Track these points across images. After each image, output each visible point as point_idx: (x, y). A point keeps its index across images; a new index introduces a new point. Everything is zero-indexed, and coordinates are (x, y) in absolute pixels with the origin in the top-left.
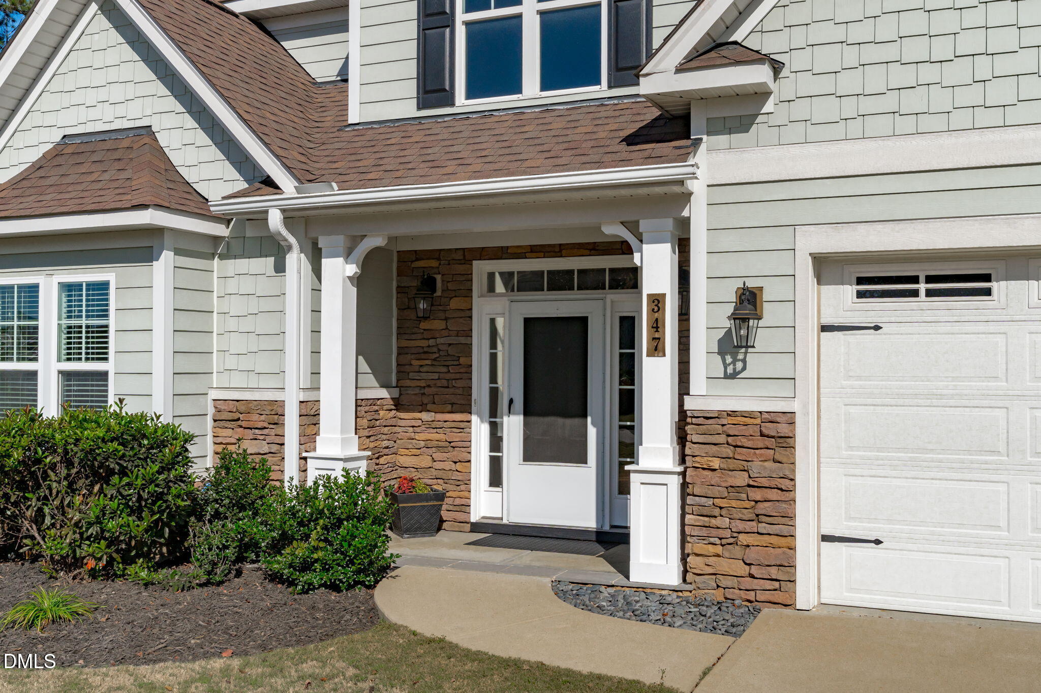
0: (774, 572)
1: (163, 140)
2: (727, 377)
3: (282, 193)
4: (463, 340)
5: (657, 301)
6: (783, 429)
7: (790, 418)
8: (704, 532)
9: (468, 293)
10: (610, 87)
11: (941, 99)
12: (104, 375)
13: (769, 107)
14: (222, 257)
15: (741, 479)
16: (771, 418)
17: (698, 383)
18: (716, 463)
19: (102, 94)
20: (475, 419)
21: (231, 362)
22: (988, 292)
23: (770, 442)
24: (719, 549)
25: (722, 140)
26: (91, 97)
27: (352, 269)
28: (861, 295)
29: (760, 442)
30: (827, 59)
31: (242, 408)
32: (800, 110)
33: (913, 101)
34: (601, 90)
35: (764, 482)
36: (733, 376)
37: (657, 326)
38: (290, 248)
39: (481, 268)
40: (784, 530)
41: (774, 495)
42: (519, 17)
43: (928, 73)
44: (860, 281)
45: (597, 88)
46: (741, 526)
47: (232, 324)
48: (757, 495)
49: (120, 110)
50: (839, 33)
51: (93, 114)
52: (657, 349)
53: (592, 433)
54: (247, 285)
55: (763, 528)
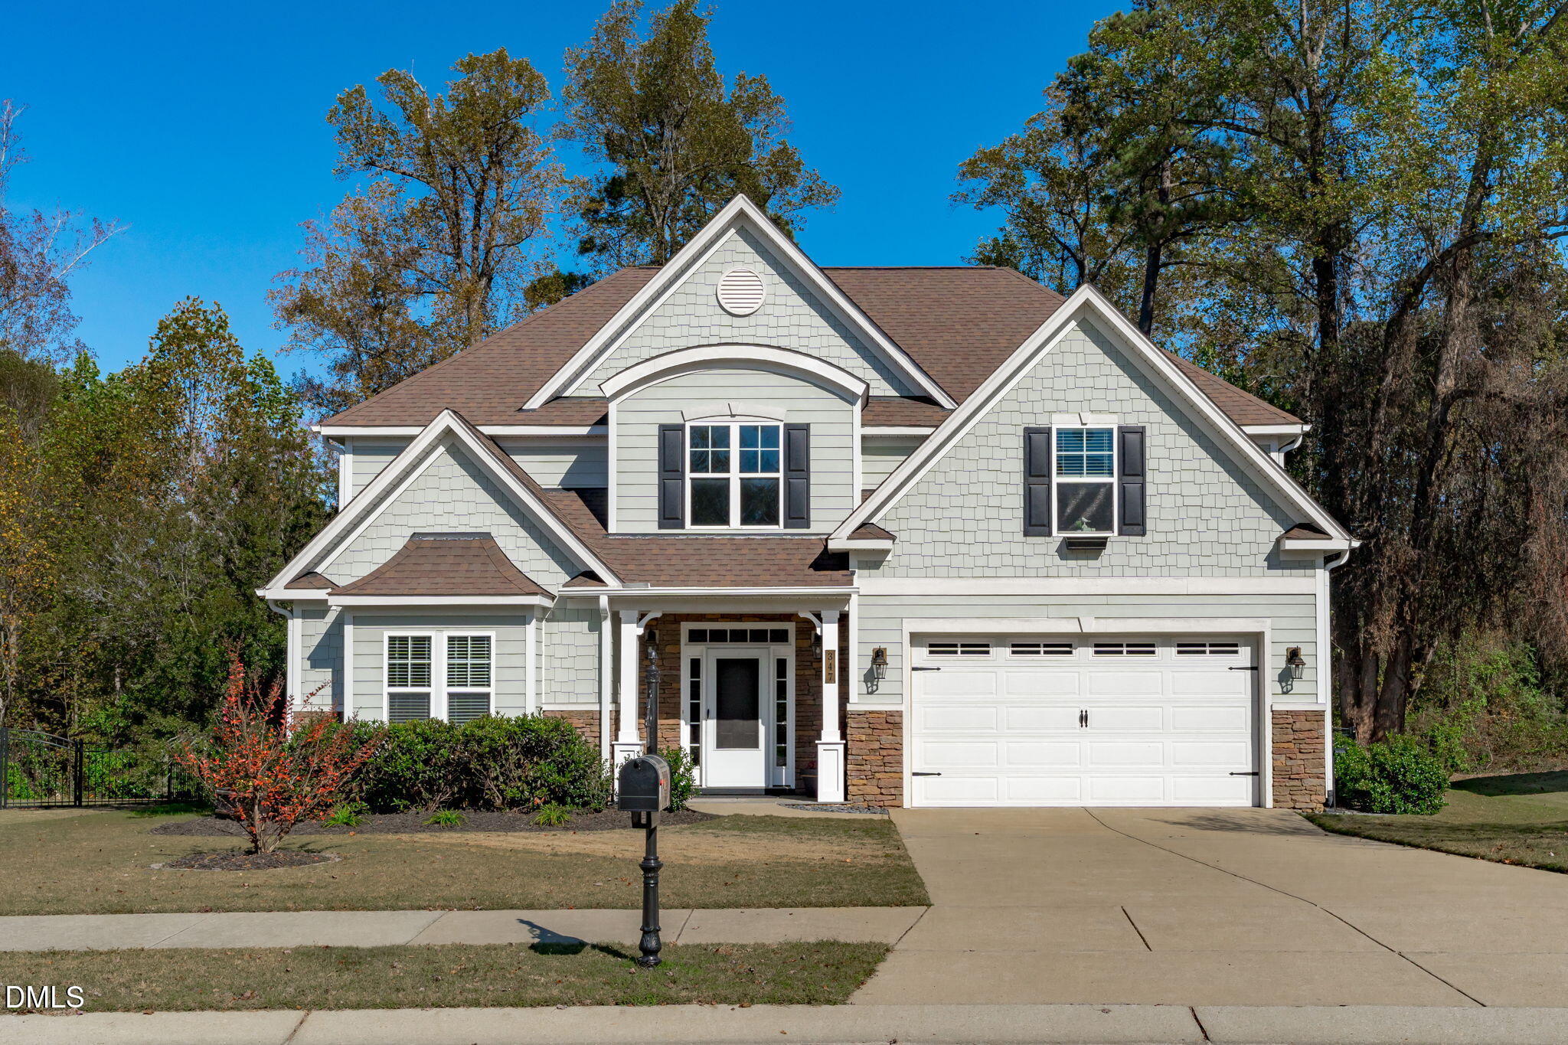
0: (893, 791)
1: (500, 543)
2: (868, 693)
3: (607, 585)
4: (674, 672)
5: (830, 653)
6: (897, 719)
7: (900, 714)
8: (858, 773)
9: (678, 642)
10: (785, 527)
11: (969, 561)
12: (487, 696)
13: (889, 558)
14: (548, 620)
15: (876, 745)
16: (891, 714)
17: (853, 696)
18: (864, 738)
19: (449, 508)
20: (682, 722)
21: (556, 687)
22: (987, 652)
23: (890, 726)
24: (865, 782)
25: (866, 572)
26: (439, 509)
27: (641, 631)
28: (931, 652)
29: (886, 726)
30: (917, 537)
31: (565, 716)
32: (905, 560)
33: (957, 561)
34: (779, 529)
35: (888, 746)
36: (872, 693)
37: (830, 667)
38: (606, 618)
39: (686, 627)
40: (898, 770)
41: (892, 752)
42: (728, 479)
43: (964, 549)
44: (931, 646)
45: (776, 527)
46: (877, 769)
47: (557, 663)
48: (884, 753)
49: (464, 520)
50: (922, 525)
51: (439, 520)
52: (830, 680)
53: (762, 729)
54: (568, 639)
55: (887, 769)
